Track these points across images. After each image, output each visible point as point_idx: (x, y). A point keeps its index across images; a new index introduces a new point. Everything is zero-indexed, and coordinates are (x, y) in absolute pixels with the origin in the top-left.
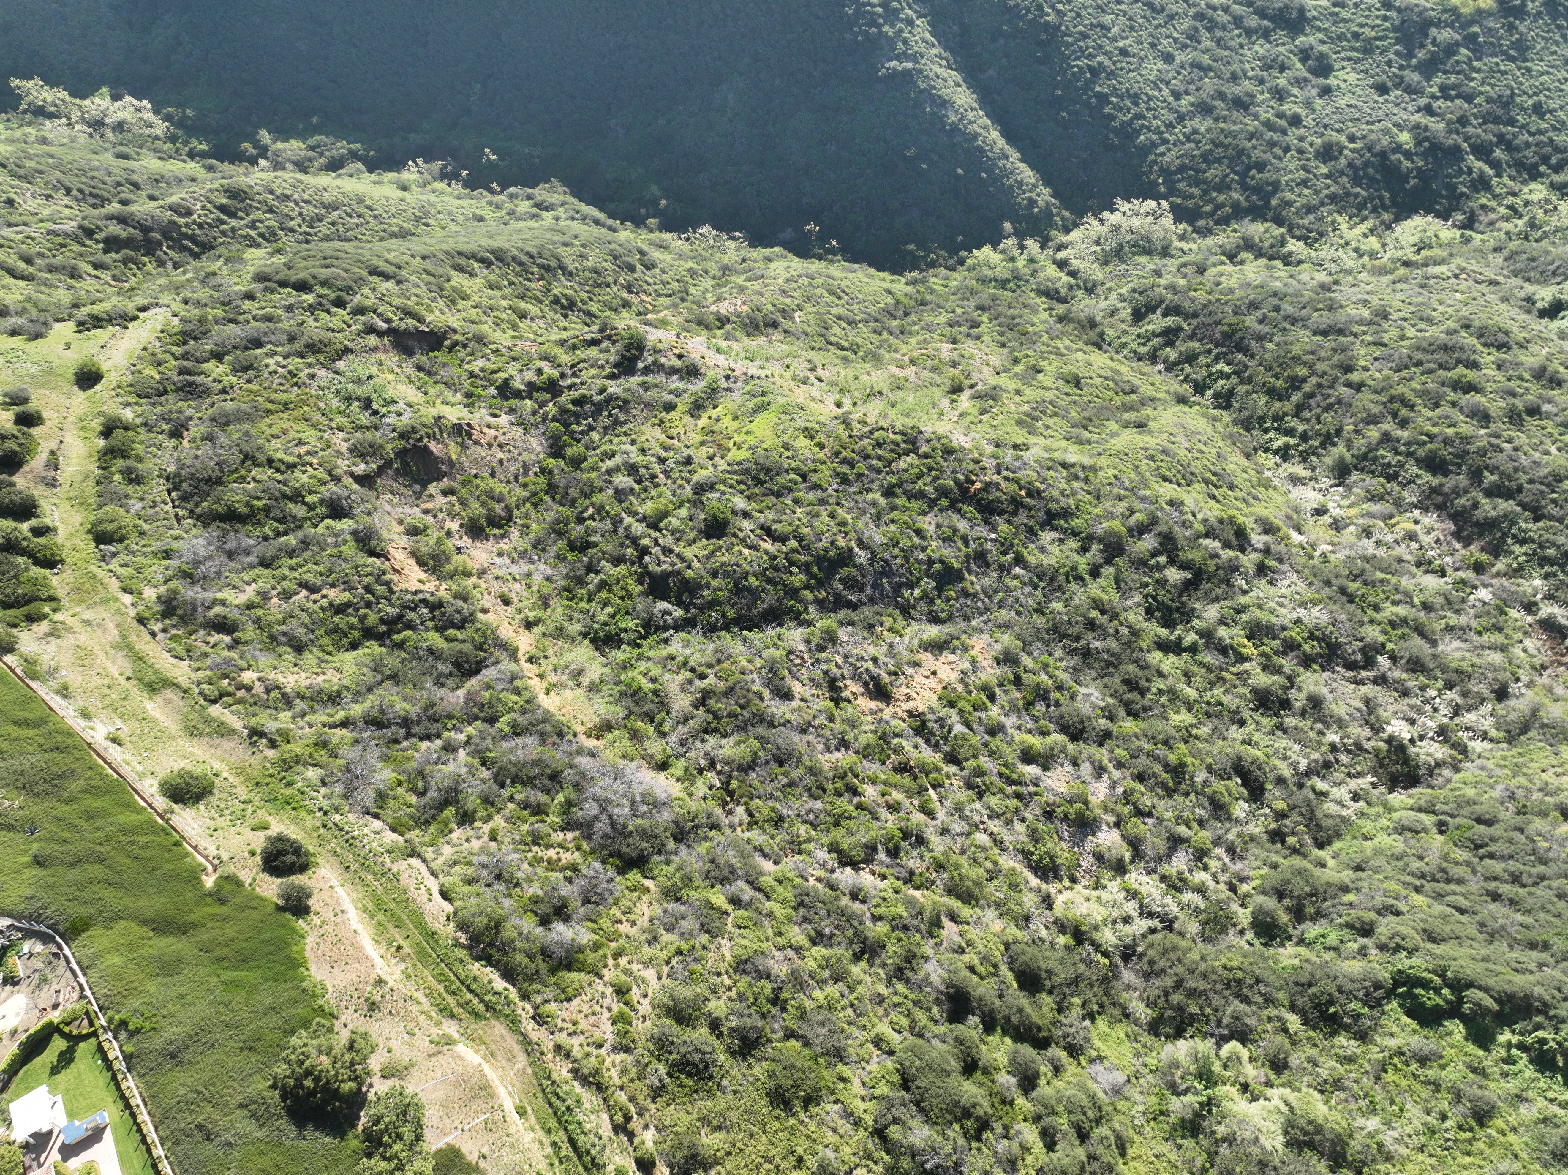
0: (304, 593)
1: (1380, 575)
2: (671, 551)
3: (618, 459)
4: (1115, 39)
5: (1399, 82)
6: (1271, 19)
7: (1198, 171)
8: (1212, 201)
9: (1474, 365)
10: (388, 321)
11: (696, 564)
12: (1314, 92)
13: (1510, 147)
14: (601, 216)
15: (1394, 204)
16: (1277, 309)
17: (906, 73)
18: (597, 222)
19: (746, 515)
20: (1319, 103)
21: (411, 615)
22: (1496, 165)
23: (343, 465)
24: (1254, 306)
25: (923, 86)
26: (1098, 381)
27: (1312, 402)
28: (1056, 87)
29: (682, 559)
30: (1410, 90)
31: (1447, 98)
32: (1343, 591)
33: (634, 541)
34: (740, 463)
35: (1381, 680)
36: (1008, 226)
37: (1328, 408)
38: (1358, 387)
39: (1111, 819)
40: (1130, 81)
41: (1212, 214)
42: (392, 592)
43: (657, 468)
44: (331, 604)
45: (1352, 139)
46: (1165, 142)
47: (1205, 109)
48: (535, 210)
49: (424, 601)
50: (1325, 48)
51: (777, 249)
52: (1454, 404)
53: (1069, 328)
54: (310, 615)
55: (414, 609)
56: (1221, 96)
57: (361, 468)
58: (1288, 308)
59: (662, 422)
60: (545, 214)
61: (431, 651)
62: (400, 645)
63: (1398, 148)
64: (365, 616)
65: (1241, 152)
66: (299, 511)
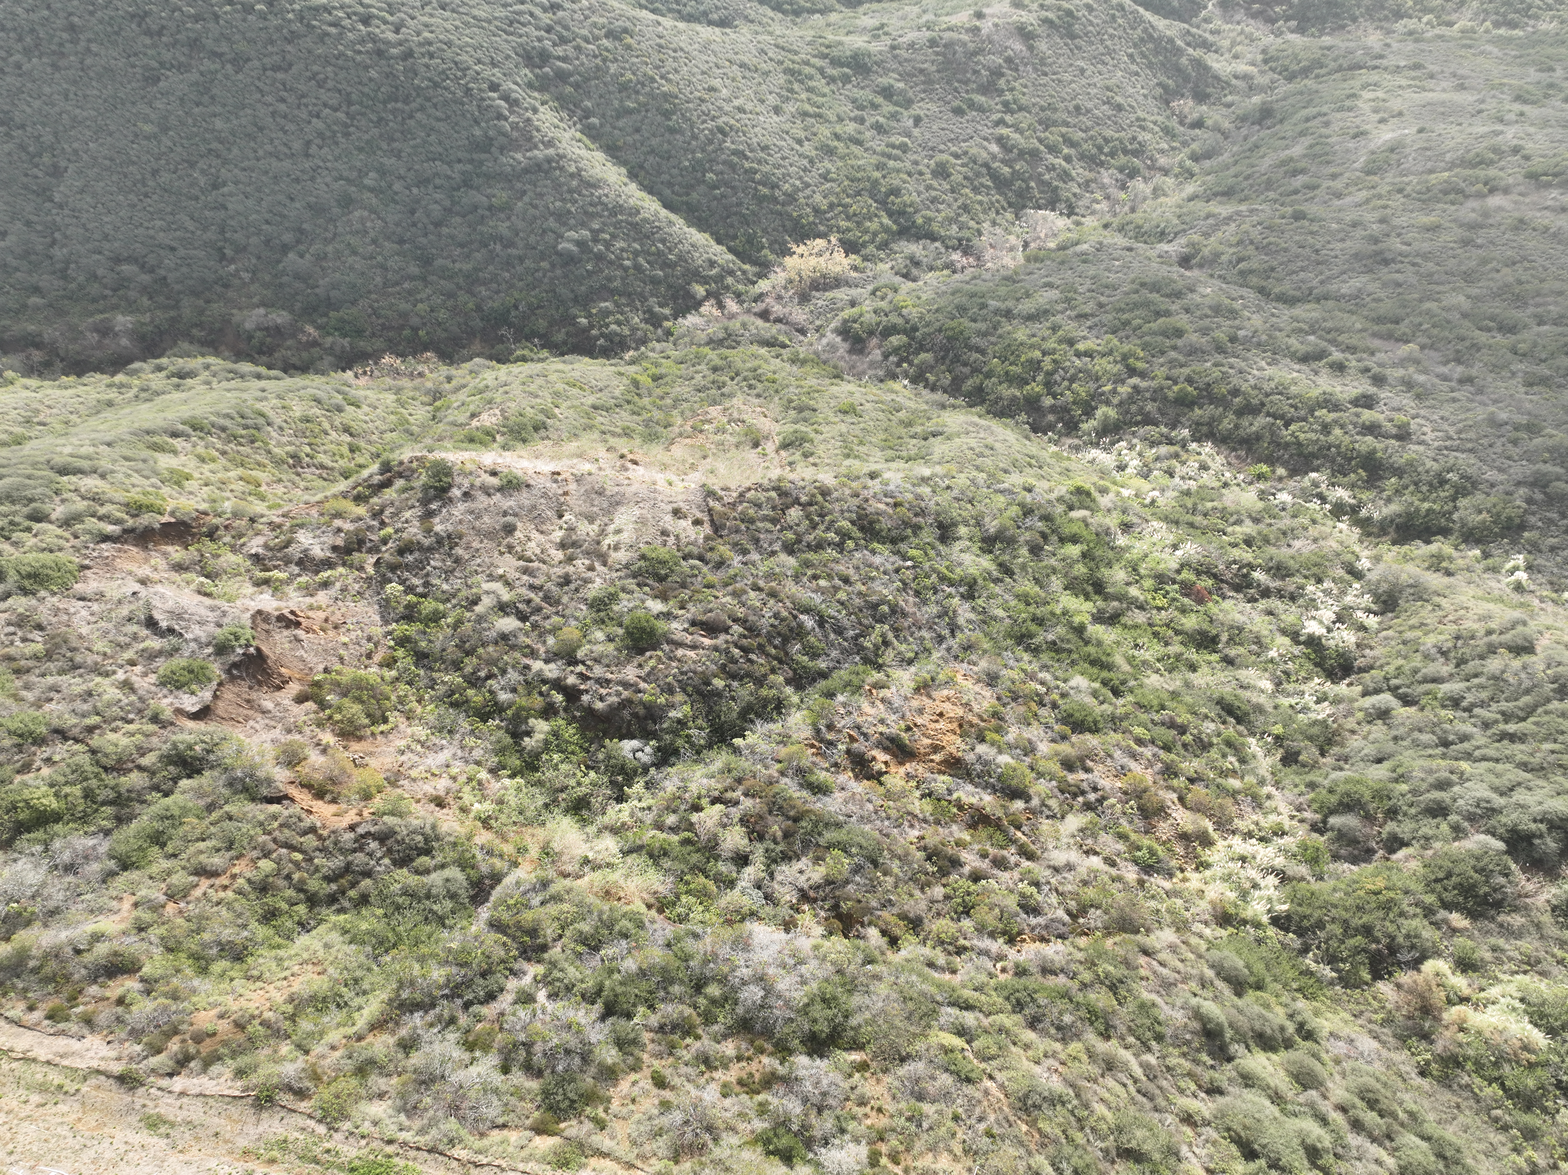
0: (204, 883)
1: (1209, 505)
2: (608, 681)
3: (487, 602)
4: (728, 101)
5: (972, 105)
6: (848, 66)
7: (846, 206)
8: (866, 231)
9: (1168, 313)
10: (117, 522)
11: (643, 685)
12: (911, 122)
13: (1072, 144)
14: (262, 370)
15: (1010, 205)
16: (983, 306)
17: (549, 160)
18: (259, 377)
19: (668, 616)
20: (916, 132)
21: (359, 858)
22: (1068, 159)
23: (165, 703)
24: (962, 310)
25: (573, 169)
26: (868, 406)
27: (1057, 377)
28: (693, 152)
29: (626, 685)
30: (981, 109)
31: (1012, 113)
32: (1191, 525)
33: (558, 685)
34: (627, 566)
35: (1266, 593)
36: (700, 290)
37: (1072, 380)
38: (1089, 354)
39: (1174, 796)
40: (757, 136)
41: (873, 241)
42: (320, 838)
43: (537, 599)
44: (249, 881)
45: (957, 156)
46: (807, 185)
47: (830, 152)
48: (175, 380)
49: (368, 834)
50: (901, 85)
51: (477, 360)
52: (1174, 348)
53: (807, 368)
54: (229, 906)
55: (361, 849)
56: (837, 137)
57: (190, 703)
58: (993, 304)
59: (510, 548)
60: (189, 381)
61: (406, 892)
62: (364, 900)
63: (994, 157)
64: (302, 881)
65: (876, 183)
66: (135, 779)
